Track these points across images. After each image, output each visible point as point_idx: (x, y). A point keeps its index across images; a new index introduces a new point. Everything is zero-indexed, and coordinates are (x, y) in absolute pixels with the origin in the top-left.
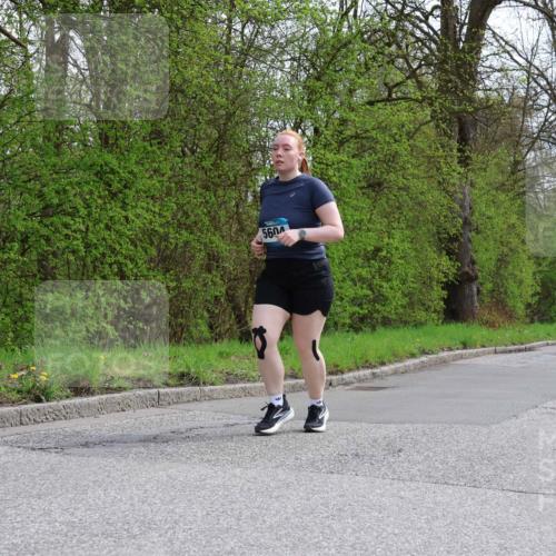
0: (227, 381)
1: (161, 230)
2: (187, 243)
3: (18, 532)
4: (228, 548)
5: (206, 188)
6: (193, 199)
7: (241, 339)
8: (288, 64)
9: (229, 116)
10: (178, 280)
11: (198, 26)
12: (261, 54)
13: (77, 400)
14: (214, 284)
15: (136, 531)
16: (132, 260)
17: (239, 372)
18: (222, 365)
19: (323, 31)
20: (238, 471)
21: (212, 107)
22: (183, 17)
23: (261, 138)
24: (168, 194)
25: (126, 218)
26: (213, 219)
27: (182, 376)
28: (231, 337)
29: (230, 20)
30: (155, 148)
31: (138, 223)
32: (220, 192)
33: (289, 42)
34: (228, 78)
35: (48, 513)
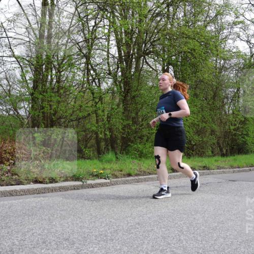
0: (218, 169)
1: (197, 123)
2: (205, 127)
3: (159, 212)
4: (221, 220)
5: (211, 110)
6: (206, 113)
7: (221, 156)
8: (235, 72)
9: (217, 88)
10: (202, 138)
11: (207, 62)
12: (226, 69)
13: (174, 174)
14: (213, 139)
15: (193, 213)
16: (188, 132)
17: (221, 166)
18: (216, 164)
19: (245, 61)
20: (223, 196)
21: (212, 86)
22: (203, 60)
23: (226, 94)
24: (199, 112)
25: (187, 120)
26: (213, 120)
27: (204, 167)
28: (219, 155)
29: (216, 60)
30: (195, 99)
31: (190, 121)
32: (215, 111)
33: (235, 65)
34: (217, 77)
35: (167, 207)
